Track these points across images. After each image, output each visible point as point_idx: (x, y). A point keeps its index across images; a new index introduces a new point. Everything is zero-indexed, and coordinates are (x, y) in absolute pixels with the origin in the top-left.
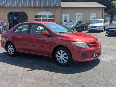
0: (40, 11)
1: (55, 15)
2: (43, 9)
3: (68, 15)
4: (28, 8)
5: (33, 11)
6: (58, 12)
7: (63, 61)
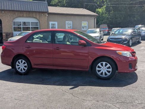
0: (20, 17)
1: (41, 22)
2: (24, 14)
3: (56, 23)
4: (3, 12)
5: (10, 16)
6: (44, 18)
7: (106, 74)
